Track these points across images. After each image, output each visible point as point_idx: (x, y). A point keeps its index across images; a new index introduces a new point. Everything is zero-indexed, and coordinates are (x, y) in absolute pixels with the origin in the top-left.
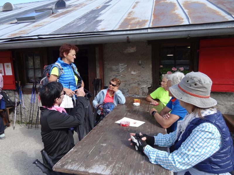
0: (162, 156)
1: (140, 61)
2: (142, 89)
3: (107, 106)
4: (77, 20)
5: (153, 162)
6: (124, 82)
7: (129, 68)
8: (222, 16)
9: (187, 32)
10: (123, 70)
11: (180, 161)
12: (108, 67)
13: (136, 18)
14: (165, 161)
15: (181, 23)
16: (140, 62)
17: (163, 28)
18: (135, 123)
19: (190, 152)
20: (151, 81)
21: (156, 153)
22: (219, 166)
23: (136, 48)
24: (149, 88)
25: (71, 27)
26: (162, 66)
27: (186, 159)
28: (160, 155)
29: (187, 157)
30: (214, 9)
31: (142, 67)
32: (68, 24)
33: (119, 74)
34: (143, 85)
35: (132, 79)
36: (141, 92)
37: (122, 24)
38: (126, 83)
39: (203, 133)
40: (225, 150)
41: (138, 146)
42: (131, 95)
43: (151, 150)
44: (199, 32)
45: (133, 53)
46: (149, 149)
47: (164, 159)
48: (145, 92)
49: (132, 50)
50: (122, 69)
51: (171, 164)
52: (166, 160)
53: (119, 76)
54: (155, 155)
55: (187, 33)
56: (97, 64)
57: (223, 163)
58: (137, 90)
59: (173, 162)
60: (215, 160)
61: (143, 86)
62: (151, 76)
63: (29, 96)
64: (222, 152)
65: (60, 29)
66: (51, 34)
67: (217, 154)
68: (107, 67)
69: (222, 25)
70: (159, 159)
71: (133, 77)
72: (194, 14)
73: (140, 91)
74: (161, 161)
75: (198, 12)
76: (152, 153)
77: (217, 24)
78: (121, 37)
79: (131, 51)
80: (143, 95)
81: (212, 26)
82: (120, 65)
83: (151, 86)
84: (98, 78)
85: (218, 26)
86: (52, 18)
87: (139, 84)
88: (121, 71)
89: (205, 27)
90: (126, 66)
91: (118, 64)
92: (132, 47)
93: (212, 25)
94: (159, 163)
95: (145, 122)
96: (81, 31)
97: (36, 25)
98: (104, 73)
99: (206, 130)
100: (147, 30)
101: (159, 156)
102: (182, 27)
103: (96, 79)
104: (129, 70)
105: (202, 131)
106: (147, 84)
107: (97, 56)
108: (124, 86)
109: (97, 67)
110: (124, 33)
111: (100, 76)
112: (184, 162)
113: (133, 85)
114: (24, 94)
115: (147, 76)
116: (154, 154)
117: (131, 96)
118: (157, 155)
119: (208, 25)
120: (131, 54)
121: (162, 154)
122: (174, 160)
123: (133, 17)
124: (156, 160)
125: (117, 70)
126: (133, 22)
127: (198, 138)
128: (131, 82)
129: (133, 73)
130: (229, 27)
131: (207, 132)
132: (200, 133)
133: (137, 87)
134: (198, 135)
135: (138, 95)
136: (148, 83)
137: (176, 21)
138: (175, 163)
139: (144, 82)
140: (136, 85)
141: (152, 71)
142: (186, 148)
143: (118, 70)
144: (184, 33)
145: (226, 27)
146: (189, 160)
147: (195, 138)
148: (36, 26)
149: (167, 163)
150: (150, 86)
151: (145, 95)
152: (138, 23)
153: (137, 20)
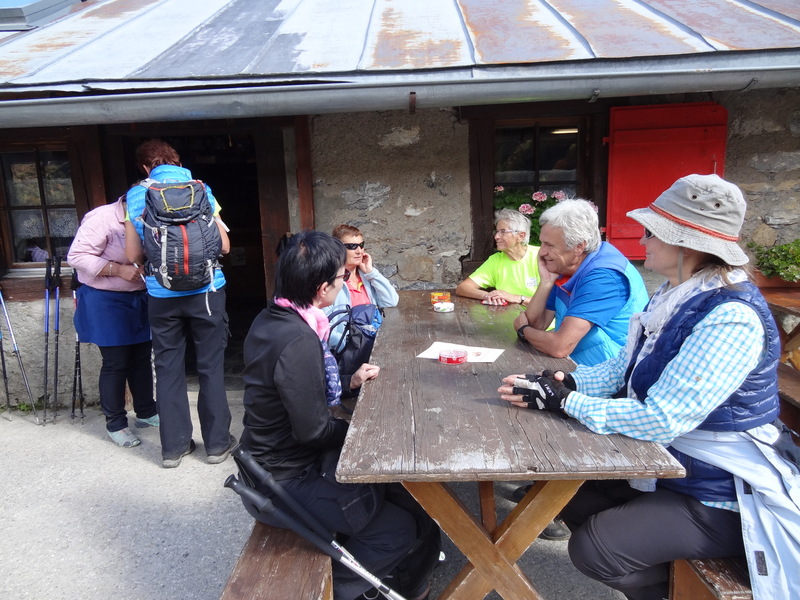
0: (625, 410)
1: (433, 173)
2: (440, 261)
3: (362, 316)
4: (202, 29)
5: (600, 432)
6: (382, 243)
7: (398, 196)
8: (674, 38)
9: (590, 81)
10: (377, 203)
11: (677, 411)
12: (329, 193)
13: (418, 33)
14: (637, 422)
15: (568, 54)
16: (433, 178)
17: (519, 68)
18: (479, 355)
19: (702, 383)
20: (468, 235)
21: (604, 406)
22: (752, 410)
23: (421, 132)
24: (462, 259)
25: (193, 54)
26: (502, 189)
27: (693, 404)
28: (619, 410)
29: (693, 398)
30: (645, 15)
31: (441, 194)
32: (177, 44)
33: (366, 218)
34: (444, 251)
35: (409, 231)
36: (440, 273)
37: (377, 49)
38: (390, 245)
39: (728, 329)
40: (768, 369)
41: (544, 398)
42: (408, 284)
43: (586, 403)
44: (623, 83)
45: (411, 147)
46: (580, 401)
47: (635, 415)
48: (451, 273)
49: (406, 137)
50: (376, 199)
51: (655, 425)
52: (640, 418)
53: (367, 225)
54: (604, 412)
55: (590, 84)
56: (288, 186)
57: (760, 401)
58: (425, 267)
59: (659, 418)
60: (745, 394)
61: (445, 254)
62: (470, 220)
63: (34, 307)
64: (762, 372)
65: (157, 62)
66: (133, 76)
67: (752, 380)
68: (326, 195)
69: (681, 63)
70: (618, 420)
71: (412, 226)
72: (594, 28)
73: (435, 269)
74: (623, 423)
75: (603, 23)
76: (591, 408)
77: (668, 61)
78: (392, 92)
79: (402, 140)
80: (444, 282)
81: (654, 65)
82: (368, 186)
83: (468, 252)
84: (294, 233)
85: (670, 66)
86: (90, 19)
87: (431, 249)
88: (371, 209)
89: (637, 68)
90: (388, 189)
91: (362, 184)
92: (408, 128)
93: (656, 62)
94: (620, 430)
95: (503, 351)
96: (246, 71)
97: (42, 42)
98: (316, 214)
99: (736, 320)
100: (469, 73)
101: (616, 413)
102: (573, 65)
103: (288, 235)
104: (399, 202)
105: (726, 324)
106: (457, 245)
107: (289, 158)
108: (385, 257)
109: (289, 196)
110: (399, 79)
111: (304, 224)
112: (687, 411)
113: (413, 251)
114: (10, 300)
115: (457, 219)
116: (600, 409)
117: (407, 288)
118: (611, 411)
119: (643, 63)
120: (404, 152)
121: (623, 407)
122: (662, 413)
123: (404, 28)
124: (609, 424)
125: (358, 206)
126: (411, 44)
127: (718, 343)
128: (406, 241)
129: (410, 212)
130: (702, 70)
131: (737, 323)
132: (722, 331)
133: (425, 259)
134: (717, 338)
135: (431, 284)
136: (459, 242)
137: (550, 48)
138: (665, 420)
139: (448, 240)
140: (423, 250)
141: (473, 203)
142: (688, 374)
143: (361, 205)
144: (583, 84)
145: (694, 70)
146: (699, 404)
147: (712, 345)
148: (42, 47)
149: (643, 424)
150: (465, 252)
151: (450, 282)
152: (431, 48)
153: (424, 39)
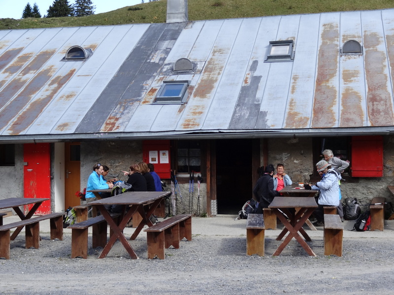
2: (304, 176)
4: (236, 107)
7: (292, 157)
9: (336, 133)
12: (272, 156)
13: (299, 113)
15: (333, 125)
16: (302, 152)
20: (312, 169)
24: (310, 175)
25: (239, 119)
31: (304, 157)
32: (233, 115)
34: (305, 173)
35: (295, 167)
36: (304, 179)
37: (287, 120)
38: (289, 171)
45: (296, 143)
48: (307, 180)
49: (295, 141)
50: (286, 158)
58: (299, 178)
62: (313, 164)
65: (231, 122)
66: (229, 128)
71: (296, 166)
72: (346, 114)
73: (302, 178)
75: (349, 112)
78: (290, 134)
79: (293, 141)
83: (312, 174)
84: (262, 166)
86: (198, 98)
87: (301, 172)
88: (284, 160)
89: (348, 130)
90: (289, 155)
91: (282, 154)
96: (255, 128)
100: (308, 130)
102: (333, 129)
103: (260, 167)
104: (292, 159)
110: (292, 131)
111: (265, 164)
113: (296, 173)
115: (309, 164)
120: (294, 145)
123: (295, 111)
126: (296, 118)
128: (294, 170)
129: (295, 161)
133: (300, 175)
136: (310, 171)
137: (330, 123)
139: (306, 170)
140: (299, 173)
141: (313, 160)
143: (281, 159)
144: (334, 134)
148: (195, 113)
152: (301, 120)
153: (300, 116)
